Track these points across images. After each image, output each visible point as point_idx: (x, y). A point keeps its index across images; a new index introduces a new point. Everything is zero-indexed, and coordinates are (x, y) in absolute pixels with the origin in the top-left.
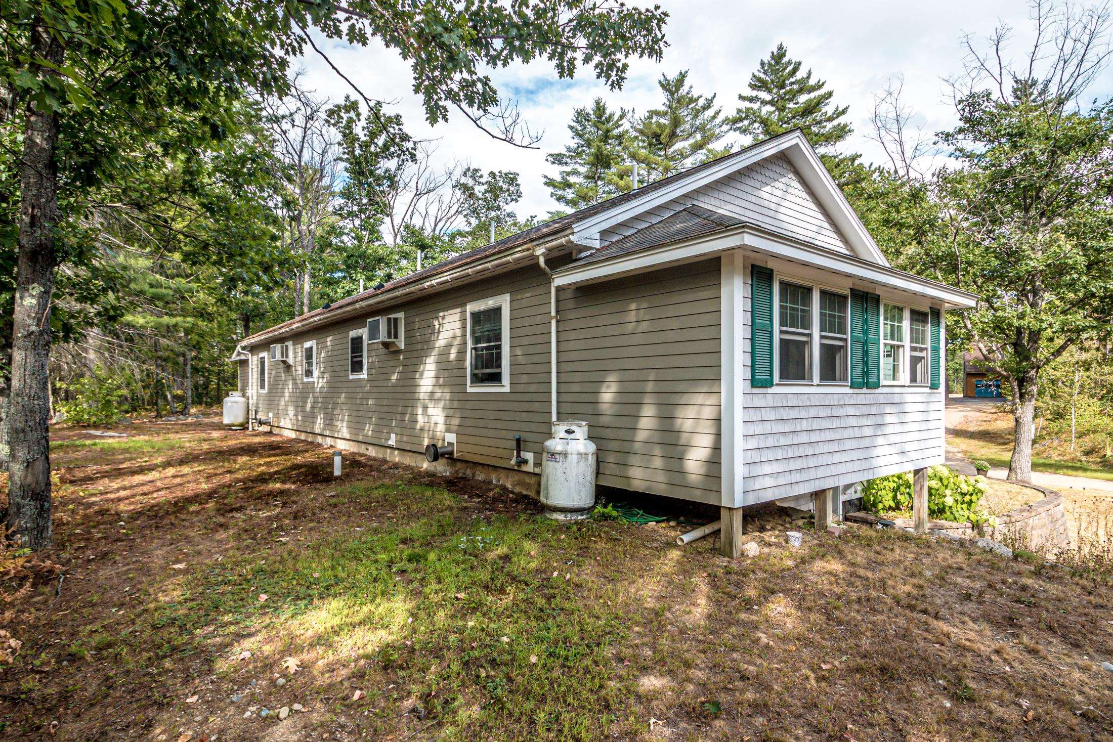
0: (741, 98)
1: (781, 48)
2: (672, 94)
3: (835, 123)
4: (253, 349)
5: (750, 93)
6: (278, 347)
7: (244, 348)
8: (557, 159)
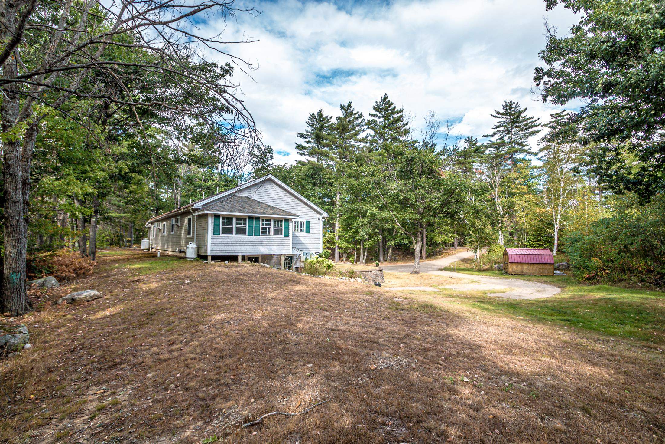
0: (370, 115)
1: (385, 95)
2: (346, 111)
3: (404, 128)
4: (152, 223)
5: (375, 113)
6: (156, 224)
7: (149, 223)
8: (302, 136)
